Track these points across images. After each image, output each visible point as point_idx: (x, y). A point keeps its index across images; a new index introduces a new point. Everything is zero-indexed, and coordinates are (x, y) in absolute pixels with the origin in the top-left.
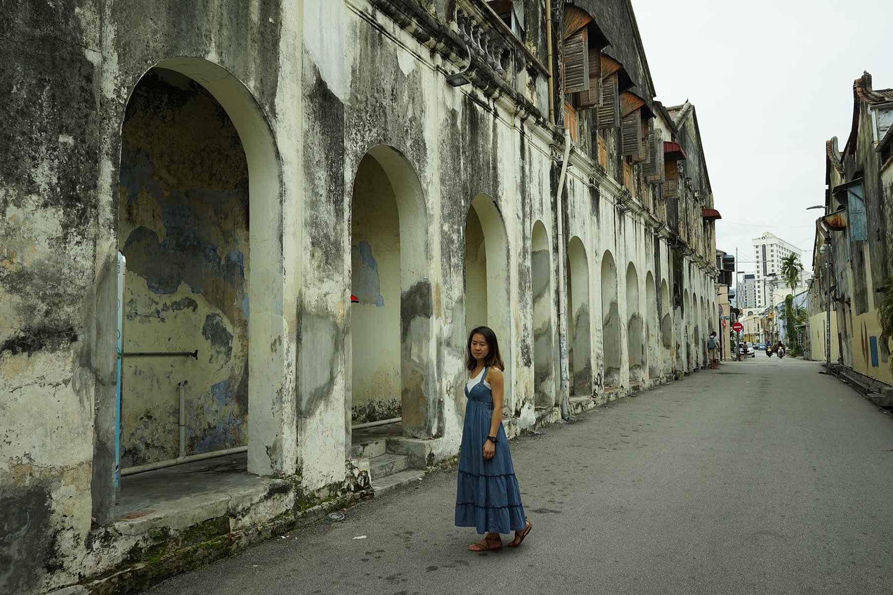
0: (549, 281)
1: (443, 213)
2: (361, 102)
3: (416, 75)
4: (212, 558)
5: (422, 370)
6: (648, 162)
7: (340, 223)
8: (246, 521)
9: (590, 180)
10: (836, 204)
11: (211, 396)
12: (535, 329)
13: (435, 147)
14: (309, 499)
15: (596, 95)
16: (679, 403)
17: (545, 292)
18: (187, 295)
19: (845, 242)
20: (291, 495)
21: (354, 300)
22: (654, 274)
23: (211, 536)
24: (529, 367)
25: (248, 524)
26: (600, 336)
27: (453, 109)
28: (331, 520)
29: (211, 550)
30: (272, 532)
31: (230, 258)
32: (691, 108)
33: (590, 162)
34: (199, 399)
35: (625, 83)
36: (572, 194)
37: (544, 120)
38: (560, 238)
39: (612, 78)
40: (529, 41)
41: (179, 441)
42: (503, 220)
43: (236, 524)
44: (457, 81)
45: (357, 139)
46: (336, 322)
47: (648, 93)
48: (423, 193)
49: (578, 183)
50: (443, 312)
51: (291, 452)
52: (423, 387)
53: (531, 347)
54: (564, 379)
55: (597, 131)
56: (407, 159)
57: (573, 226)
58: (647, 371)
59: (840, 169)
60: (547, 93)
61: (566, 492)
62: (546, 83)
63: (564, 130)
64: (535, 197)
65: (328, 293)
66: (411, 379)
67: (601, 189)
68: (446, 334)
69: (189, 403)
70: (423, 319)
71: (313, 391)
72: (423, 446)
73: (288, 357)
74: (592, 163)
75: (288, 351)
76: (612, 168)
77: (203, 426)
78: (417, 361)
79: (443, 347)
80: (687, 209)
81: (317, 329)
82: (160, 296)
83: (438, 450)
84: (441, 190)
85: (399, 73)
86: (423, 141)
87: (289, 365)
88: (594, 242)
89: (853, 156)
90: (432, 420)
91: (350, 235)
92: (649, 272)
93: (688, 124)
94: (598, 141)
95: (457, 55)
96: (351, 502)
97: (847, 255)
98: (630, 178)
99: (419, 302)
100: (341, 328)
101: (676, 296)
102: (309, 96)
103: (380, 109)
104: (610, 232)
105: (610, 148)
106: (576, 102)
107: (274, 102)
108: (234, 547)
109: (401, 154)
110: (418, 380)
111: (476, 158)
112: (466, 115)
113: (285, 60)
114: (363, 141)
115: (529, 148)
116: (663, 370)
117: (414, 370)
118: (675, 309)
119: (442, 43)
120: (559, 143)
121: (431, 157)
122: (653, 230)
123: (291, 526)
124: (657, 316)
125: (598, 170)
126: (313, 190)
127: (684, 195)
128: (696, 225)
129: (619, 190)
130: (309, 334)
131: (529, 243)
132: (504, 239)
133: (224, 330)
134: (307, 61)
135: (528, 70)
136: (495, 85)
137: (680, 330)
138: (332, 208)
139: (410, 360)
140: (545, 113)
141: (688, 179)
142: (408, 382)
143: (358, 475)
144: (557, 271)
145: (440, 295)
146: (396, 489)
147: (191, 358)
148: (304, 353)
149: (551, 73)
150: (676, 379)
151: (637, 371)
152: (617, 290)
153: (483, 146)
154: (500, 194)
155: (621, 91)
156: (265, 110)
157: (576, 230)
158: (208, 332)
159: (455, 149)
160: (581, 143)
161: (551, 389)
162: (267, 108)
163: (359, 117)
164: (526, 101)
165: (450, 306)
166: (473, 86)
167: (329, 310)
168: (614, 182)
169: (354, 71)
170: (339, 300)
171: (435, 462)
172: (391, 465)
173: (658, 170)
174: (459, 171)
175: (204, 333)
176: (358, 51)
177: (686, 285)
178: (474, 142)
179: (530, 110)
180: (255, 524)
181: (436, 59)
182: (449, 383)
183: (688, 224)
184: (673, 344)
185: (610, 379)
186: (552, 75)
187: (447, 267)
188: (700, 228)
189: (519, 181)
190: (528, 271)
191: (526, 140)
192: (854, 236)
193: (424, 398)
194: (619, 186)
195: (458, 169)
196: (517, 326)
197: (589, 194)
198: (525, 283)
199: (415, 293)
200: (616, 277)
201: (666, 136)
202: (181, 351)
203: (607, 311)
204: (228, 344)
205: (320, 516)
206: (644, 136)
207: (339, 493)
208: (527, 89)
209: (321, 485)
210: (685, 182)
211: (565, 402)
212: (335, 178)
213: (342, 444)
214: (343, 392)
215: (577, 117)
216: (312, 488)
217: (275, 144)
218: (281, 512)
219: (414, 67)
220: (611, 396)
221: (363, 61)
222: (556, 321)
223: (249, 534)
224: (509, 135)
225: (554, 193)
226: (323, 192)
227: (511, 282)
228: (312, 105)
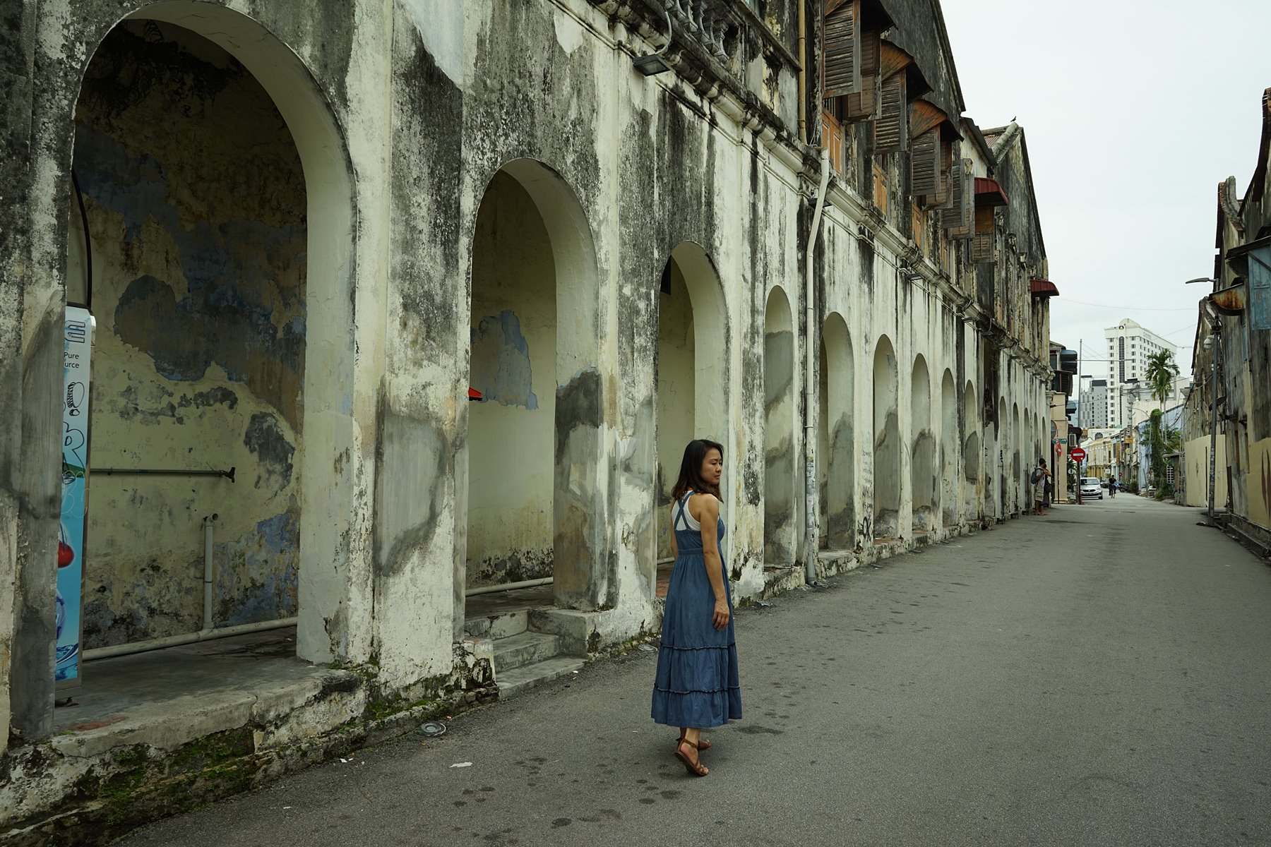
0: (791, 378)
1: (623, 268)
2: (492, 91)
3: (584, 55)
4: (220, 792)
5: (585, 505)
6: (950, 206)
7: (452, 276)
8: (283, 734)
9: (860, 229)
10: (1231, 275)
11: (257, 538)
12: (769, 448)
13: (613, 167)
14: (390, 702)
15: (871, 102)
16: (984, 564)
17: (785, 394)
18: (220, 384)
19: (1242, 333)
20: (361, 695)
21: (474, 396)
22: (954, 374)
23: (220, 759)
24: (756, 505)
25: (285, 740)
26: (869, 462)
27: (643, 110)
28: (424, 735)
29: (219, 780)
30: (325, 752)
31: (291, 328)
32: (1019, 132)
33: (859, 201)
34: (238, 542)
35: (917, 86)
36: (831, 249)
37: (789, 134)
38: (811, 313)
39: (898, 78)
40: (770, 16)
41: (203, 605)
42: (720, 283)
43: (265, 739)
44: (651, 67)
45: (484, 148)
46: (441, 429)
47: (954, 105)
48: (593, 237)
49: (841, 233)
50: (619, 419)
51: (363, 629)
52: (586, 531)
53: (760, 476)
54: (811, 524)
55: (873, 157)
56: (566, 184)
57: (832, 296)
58: (940, 515)
59: (1237, 224)
60: (795, 95)
61: (794, 699)
62: (794, 80)
63: (819, 152)
64: (773, 252)
65: (430, 384)
66: (569, 518)
67: (876, 243)
68: (623, 450)
69: (221, 550)
70: (589, 428)
71: (401, 535)
72: (583, 621)
73: (360, 481)
74: (863, 204)
75: (361, 472)
76: (894, 214)
77: (243, 583)
78: (578, 492)
79: (618, 472)
80: (1007, 280)
81: (409, 439)
82: (176, 384)
83: (606, 627)
84: (621, 233)
85: (557, 50)
86: (594, 157)
87: (361, 494)
88: (863, 323)
89: (1257, 203)
90: (599, 583)
91: (469, 295)
92: (948, 370)
93: (1013, 154)
94: (874, 171)
95: (651, 27)
96: (459, 706)
97: (1245, 352)
98: (922, 230)
99: (583, 402)
100: (450, 438)
101: (988, 407)
102: (404, 75)
103: (524, 104)
104: (889, 308)
105: (893, 183)
106: (842, 111)
107: (344, 82)
108: (259, 775)
109: (558, 175)
110: (579, 521)
111: (679, 186)
112: (665, 120)
113: (365, 17)
114: (493, 151)
115: (765, 177)
116: (965, 514)
117: (572, 506)
118: (985, 425)
119: (627, 7)
120: (812, 171)
121: (607, 182)
122: (954, 308)
123: (358, 743)
124: (957, 435)
125: (871, 215)
126: (407, 223)
127: (1004, 259)
128: (1020, 304)
129: (905, 247)
130: (397, 447)
131: (760, 320)
132: (722, 312)
133: (280, 438)
134: (401, 21)
135: (766, 58)
136: (711, 78)
137: (992, 456)
138: (439, 253)
139: (568, 490)
140: (792, 126)
141: (1011, 235)
142: (563, 524)
143: (474, 666)
144: (804, 363)
145: (615, 394)
146: (535, 686)
147: (224, 479)
148: (386, 476)
149: (803, 66)
150: (984, 528)
151: (925, 515)
152: (897, 394)
153: (691, 170)
154: (717, 243)
155: (910, 98)
156: (329, 93)
157: (836, 303)
158: (254, 441)
159: (645, 171)
160: (847, 173)
161: (790, 539)
162: (332, 90)
163: (489, 114)
164: (761, 103)
165: (631, 410)
166: (678, 77)
167: (431, 409)
168: (897, 234)
169: (481, 42)
170: (448, 394)
171: (600, 646)
172: (532, 650)
173: (964, 219)
174: (651, 206)
175: (248, 442)
176: (490, 12)
177: (1003, 391)
178: (676, 162)
179: (767, 117)
180: (298, 739)
181: (617, 32)
182: (626, 527)
183: (1008, 302)
184: (980, 477)
185: (883, 527)
186: (804, 68)
187: (628, 351)
188: (1026, 308)
189: (747, 225)
190: (758, 361)
191: (760, 164)
192: (1256, 323)
193: (587, 549)
194: (904, 240)
195: (649, 201)
196: (739, 444)
197: (858, 250)
198: (754, 379)
199: (577, 388)
200: (896, 376)
201: (979, 170)
202: (209, 469)
203: (881, 425)
204: (287, 460)
205: (407, 727)
206: (944, 168)
207: (441, 693)
208: (764, 86)
209: (412, 680)
210: (1007, 240)
211: (811, 558)
212: (445, 206)
213: (448, 617)
214: (451, 538)
215: (843, 136)
216: (395, 685)
217: (345, 148)
218: (342, 721)
219: (581, 42)
220: (884, 551)
221: (497, 27)
222: (801, 438)
223: (285, 755)
224: (734, 154)
225: (802, 246)
226: (424, 226)
227: (731, 377)
228: (407, 90)
